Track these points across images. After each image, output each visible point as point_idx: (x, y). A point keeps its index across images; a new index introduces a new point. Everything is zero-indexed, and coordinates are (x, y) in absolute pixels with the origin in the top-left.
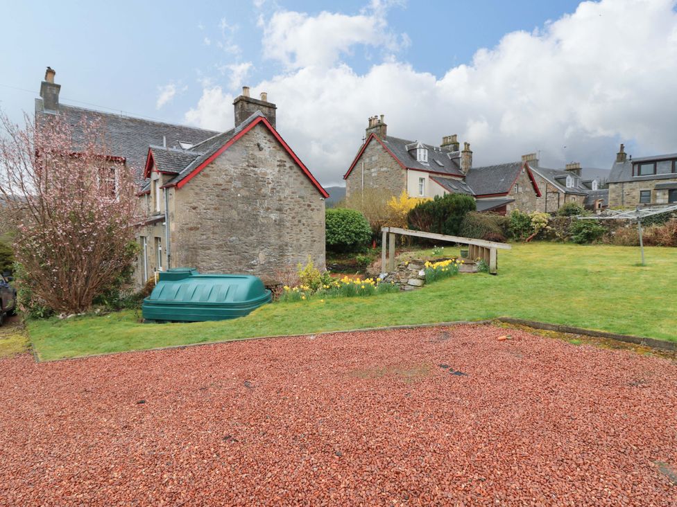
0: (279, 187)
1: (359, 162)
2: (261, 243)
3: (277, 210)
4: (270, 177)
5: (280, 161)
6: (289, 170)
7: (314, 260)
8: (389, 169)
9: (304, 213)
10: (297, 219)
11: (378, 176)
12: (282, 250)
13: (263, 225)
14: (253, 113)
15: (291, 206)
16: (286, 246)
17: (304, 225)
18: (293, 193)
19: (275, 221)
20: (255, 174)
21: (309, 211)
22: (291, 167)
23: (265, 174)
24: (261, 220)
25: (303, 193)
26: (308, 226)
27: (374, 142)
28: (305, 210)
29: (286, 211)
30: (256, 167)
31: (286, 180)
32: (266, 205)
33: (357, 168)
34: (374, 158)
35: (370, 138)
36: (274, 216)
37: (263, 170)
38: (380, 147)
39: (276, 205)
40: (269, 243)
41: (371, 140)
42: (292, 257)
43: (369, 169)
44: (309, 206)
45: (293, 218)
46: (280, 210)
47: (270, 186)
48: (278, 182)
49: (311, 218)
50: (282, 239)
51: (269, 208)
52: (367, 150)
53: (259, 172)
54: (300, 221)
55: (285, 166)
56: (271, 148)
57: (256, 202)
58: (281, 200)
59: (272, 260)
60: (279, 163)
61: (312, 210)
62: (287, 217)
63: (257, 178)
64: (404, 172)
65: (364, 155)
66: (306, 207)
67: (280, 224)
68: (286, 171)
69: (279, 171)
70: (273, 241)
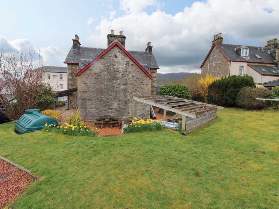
0: (126, 74)
1: (208, 59)
2: (115, 99)
3: (124, 84)
4: (121, 69)
5: (127, 62)
6: (131, 66)
7: (144, 108)
8: (221, 62)
9: (139, 86)
10: (135, 89)
11: (216, 66)
12: (126, 103)
13: (117, 91)
14: (114, 41)
15: (132, 83)
16: (128, 101)
17: (138, 91)
18: (133, 76)
19: (123, 89)
20: (113, 69)
21: (142, 85)
22: (132, 65)
23: (119, 68)
24: (116, 89)
25: (138, 76)
26: (141, 92)
27: (215, 48)
28: (140, 84)
29: (129, 85)
30: (114, 65)
31: (130, 70)
32: (118, 82)
33: (206, 63)
34: (214, 57)
35: (214, 46)
36: (122, 87)
37: (118, 66)
38: (218, 50)
39: (124, 82)
40: (119, 99)
41: (214, 47)
42: (131, 106)
43: (212, 63)
44: (142, 82)
45: (132, 88)
46: (125, 84)
47: (121, 74)
48: (125, 72)
49: (143, 88)
50: (126, 97)
51: (120, 84)
52: (212, 52)
53: (115, 67)
54: (136, 90)
55: (129, 64)
56: (122, 56)
57: (114, 81)
58: (126, 80)
59: (121, 107)
60: (126, 63)
61: (144, 84)
62: (130, 88)
63: (114, 70)
64: (229, 63)
65: (210, 55)
66: (140, 83)
67: (125, 91)
68: (130, 66)
69: (126, 67)
70: (121, 98)
